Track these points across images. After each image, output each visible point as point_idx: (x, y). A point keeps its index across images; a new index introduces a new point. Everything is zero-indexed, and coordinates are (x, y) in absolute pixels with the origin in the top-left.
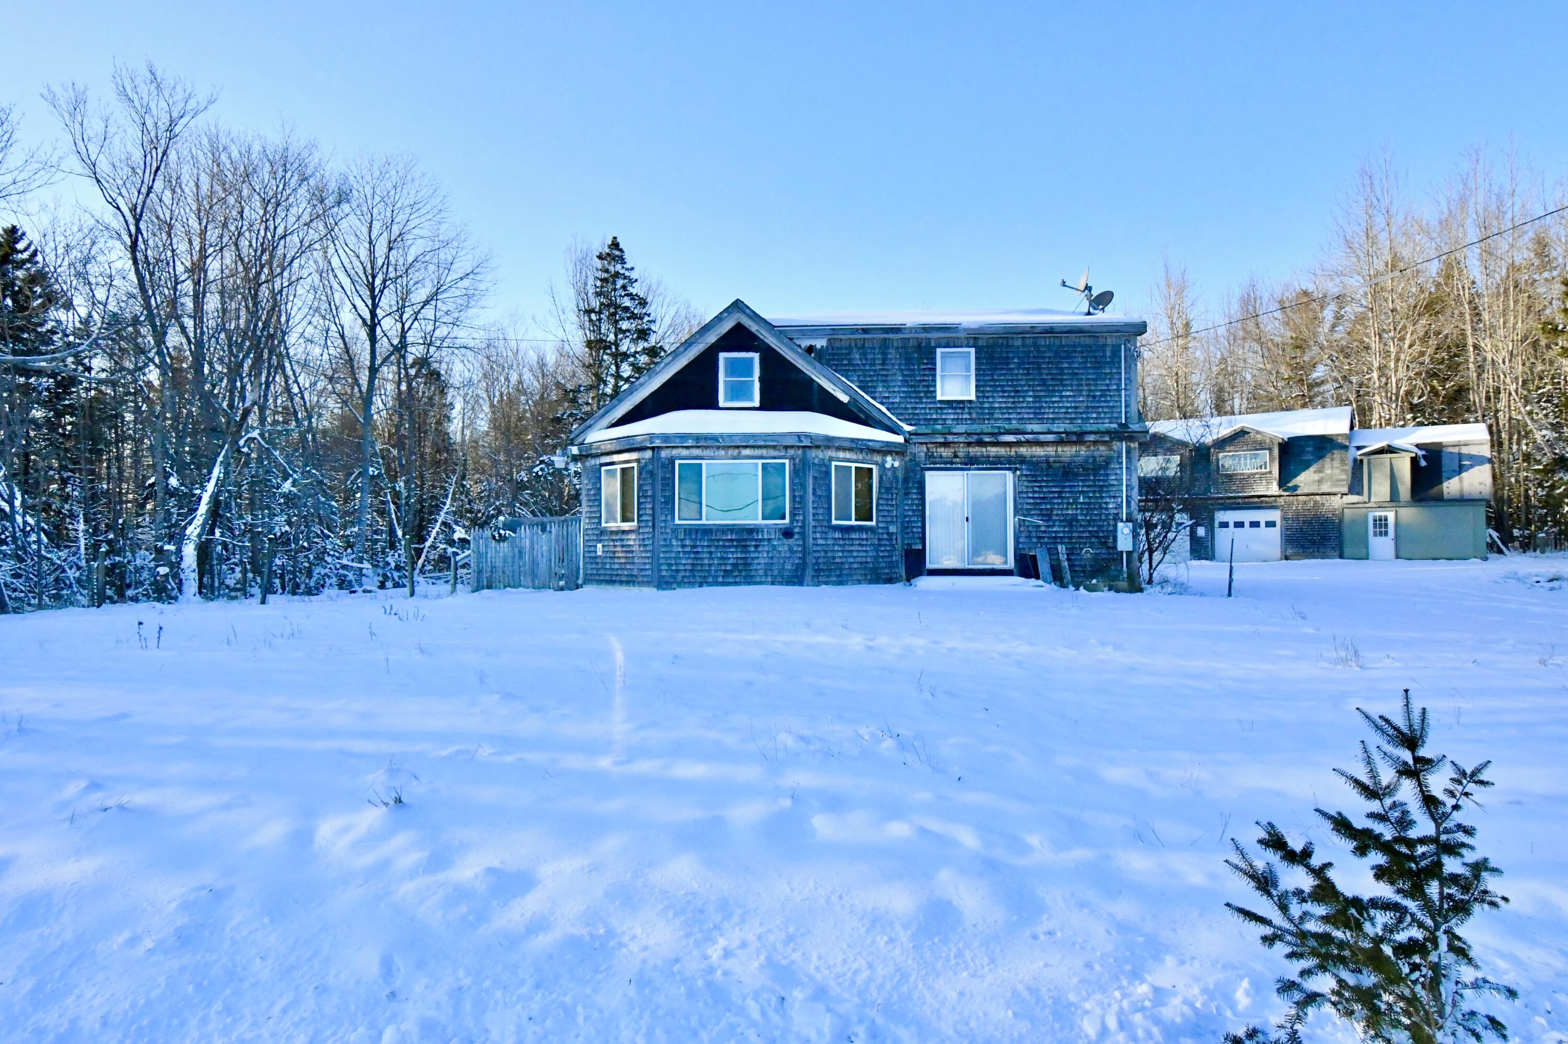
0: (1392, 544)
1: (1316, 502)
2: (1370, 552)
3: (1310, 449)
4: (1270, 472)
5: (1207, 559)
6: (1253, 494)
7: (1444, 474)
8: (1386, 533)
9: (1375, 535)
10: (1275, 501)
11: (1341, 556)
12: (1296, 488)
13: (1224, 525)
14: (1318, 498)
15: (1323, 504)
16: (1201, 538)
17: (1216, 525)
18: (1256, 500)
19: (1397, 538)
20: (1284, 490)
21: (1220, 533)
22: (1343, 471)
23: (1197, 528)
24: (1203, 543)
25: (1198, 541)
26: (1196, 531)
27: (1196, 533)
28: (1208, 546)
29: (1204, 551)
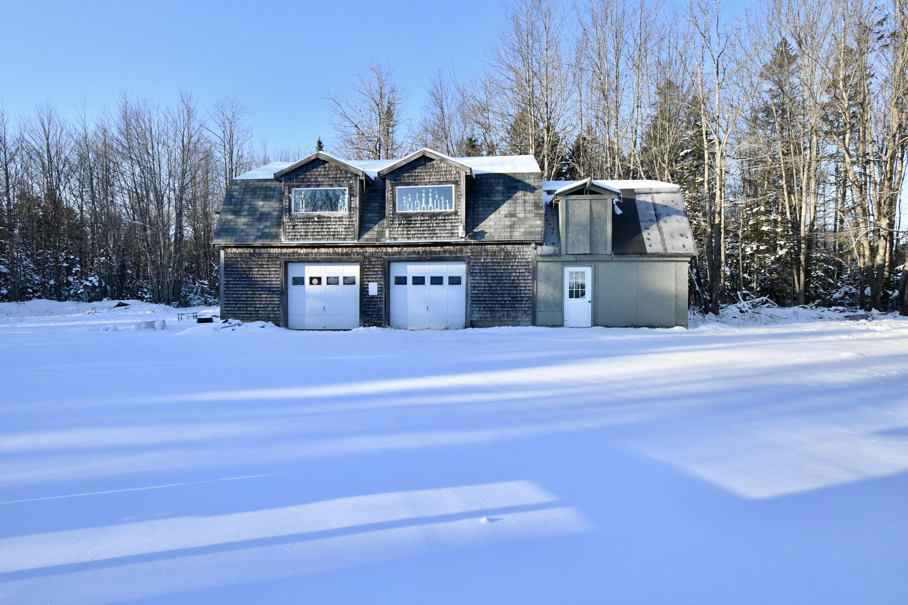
0: (588, 307)
1: (507, 253)
2: (566, 318)
3: (500, 188)
4: (456, 213)
5: (379, 325)
6: (435, 240)
7: (642, 224)
8: (583, 294)
9: (571, 296)
10: (461, 251)
11: (534, 323)
12: (483, 233)
13: (401, 281)
14: (509, 247)
15: (515, 257)
16: (373, 297)
17: (392, 280)
18: (438, 249)
19: (594, 301)
20: (471, 237)
21: (396, 290)
22: (537, 215)
23: (368, 284)
24: (375, 305)
25: (370, 301)
26: (368, 288)
27: (368, 291)
28: (381, 308)
29: (377, 315)
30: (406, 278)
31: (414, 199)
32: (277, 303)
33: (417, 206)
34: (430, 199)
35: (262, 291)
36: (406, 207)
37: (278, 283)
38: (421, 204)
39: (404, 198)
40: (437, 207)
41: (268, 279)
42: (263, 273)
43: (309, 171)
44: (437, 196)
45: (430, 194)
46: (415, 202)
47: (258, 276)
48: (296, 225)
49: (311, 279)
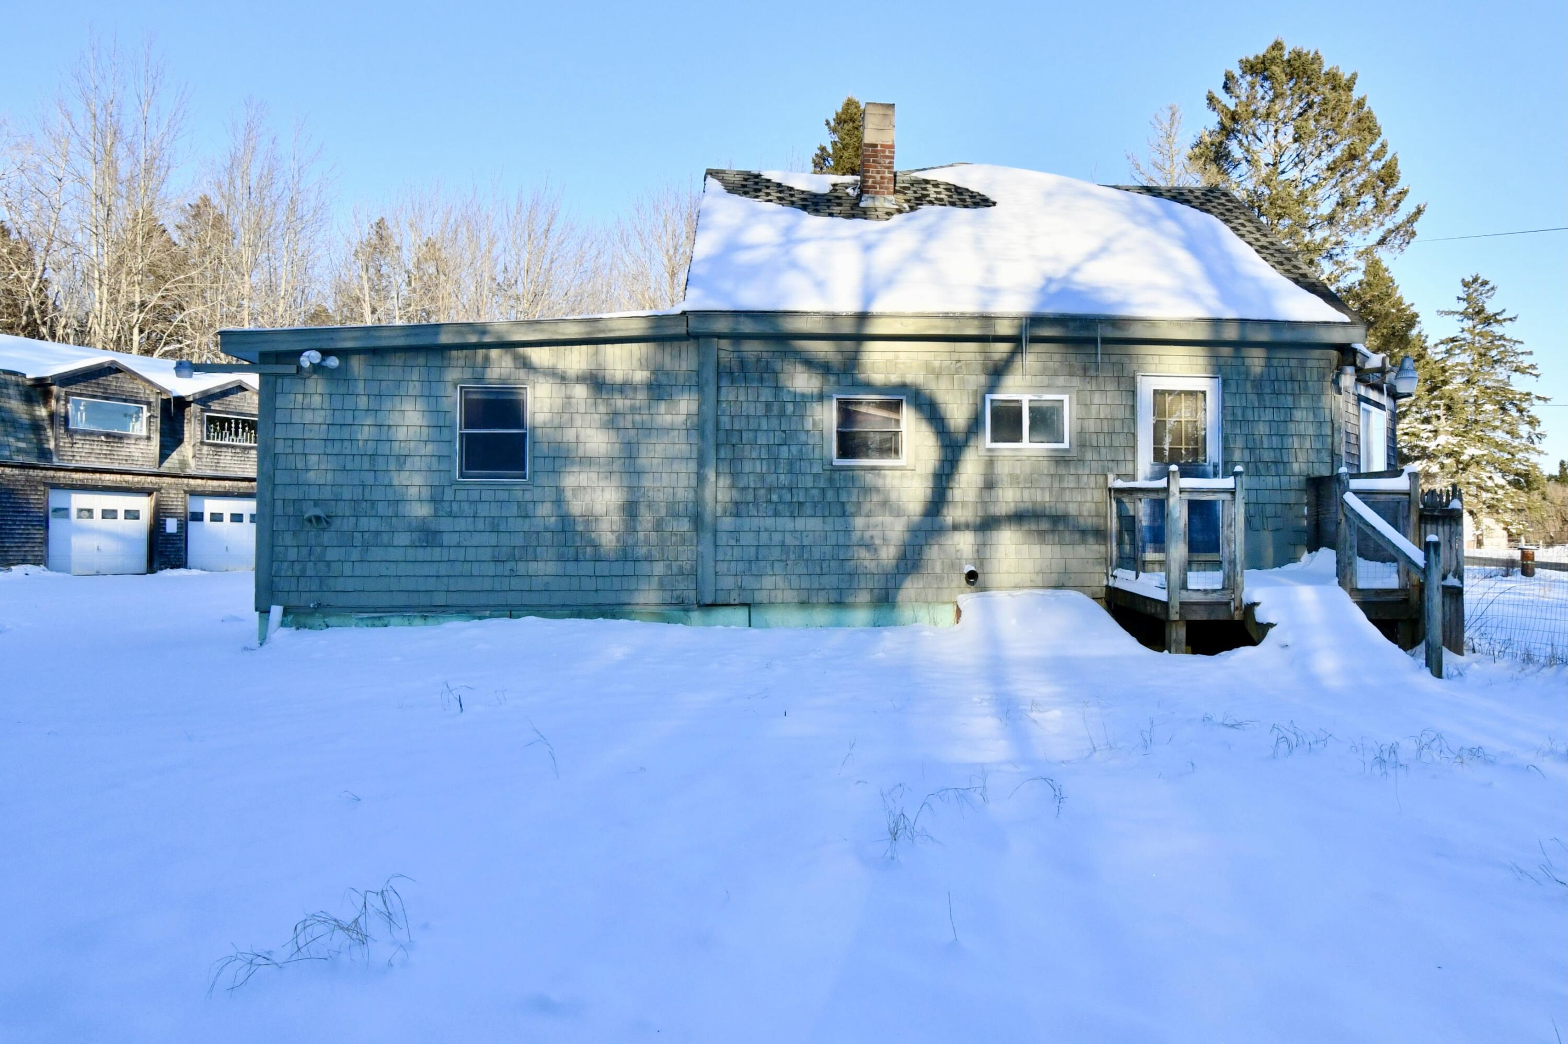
5: (173, 568)
6: (245, 475)
16: (171, 535)
18: (246, 484)
21: (193, 528)
23: (165, 520)
24: (174, 544)
25: (167, 540)
26: (165, 524)
27: (165, 528)
28: (181, 547)
29: (175, 555)
30: (202, 514)
31: (222, 428)
32: (39, 541)
33: (226, 436)
34: (240, 430)
35: (15, 524)
36: (214, 437)
37: (41, 515)
38: (230, 434)
39: (212, 426)
40: (247, 441)
41: (25, 510)
42: (16, 501)
43: (95, 379)
44: (247, 429)
45: (240, 426)
46: (224, 432)
47: (8, 505)
48: (76, 443)
49: (81, 510)
